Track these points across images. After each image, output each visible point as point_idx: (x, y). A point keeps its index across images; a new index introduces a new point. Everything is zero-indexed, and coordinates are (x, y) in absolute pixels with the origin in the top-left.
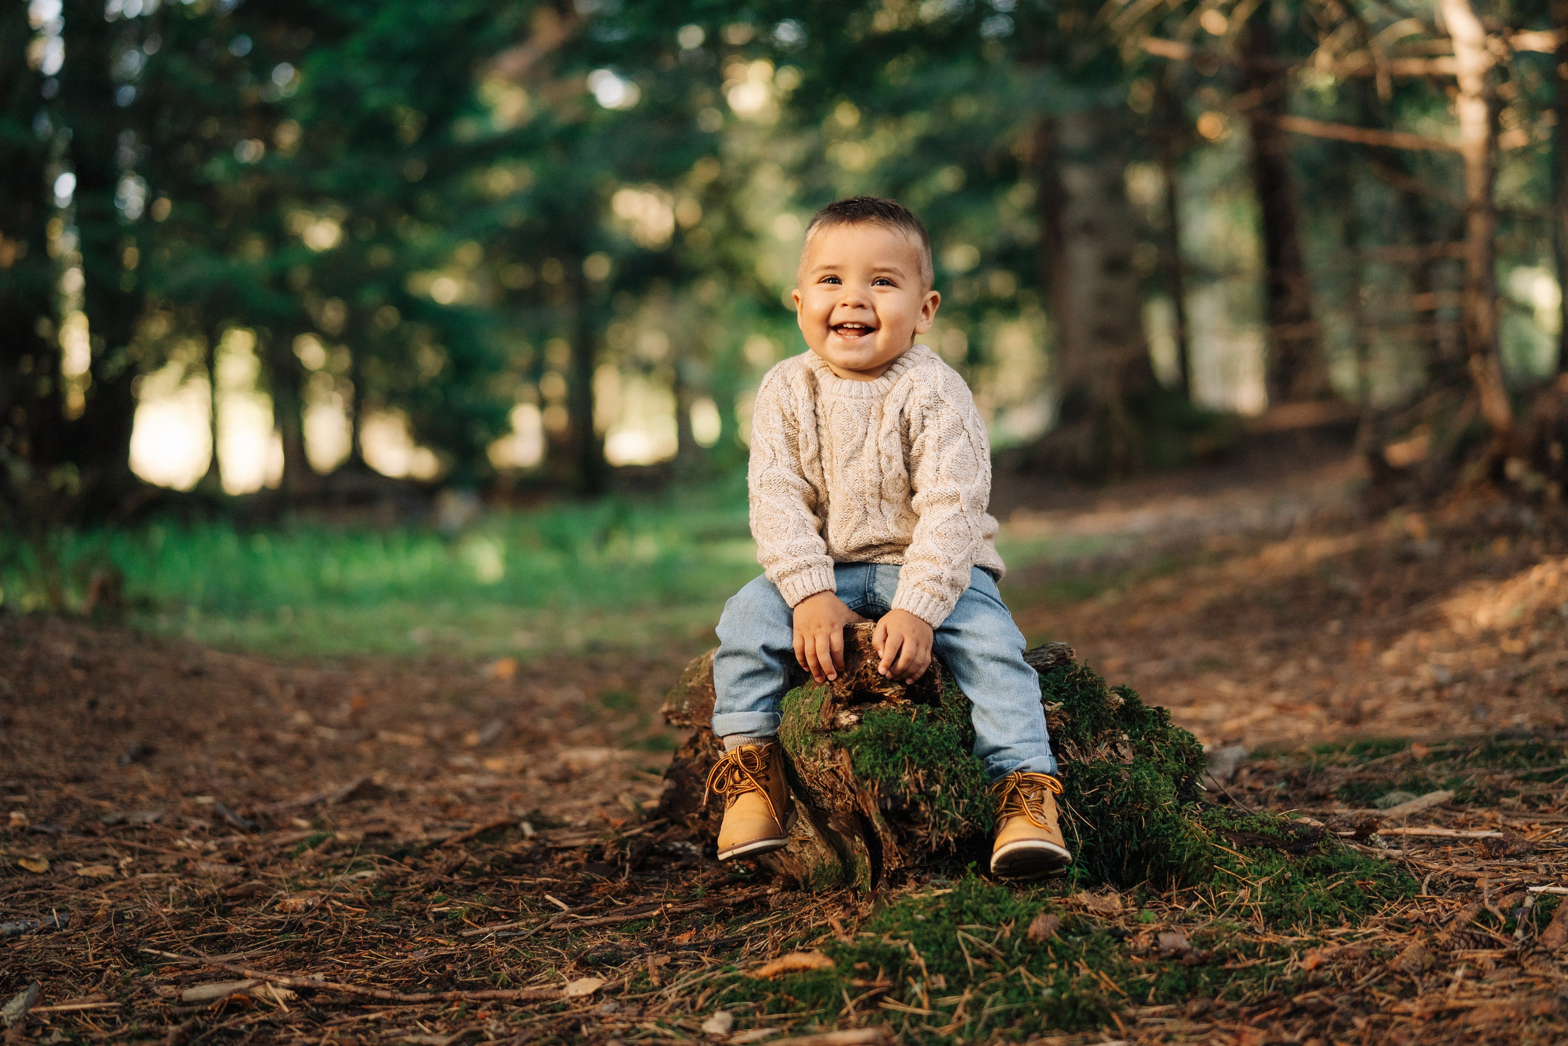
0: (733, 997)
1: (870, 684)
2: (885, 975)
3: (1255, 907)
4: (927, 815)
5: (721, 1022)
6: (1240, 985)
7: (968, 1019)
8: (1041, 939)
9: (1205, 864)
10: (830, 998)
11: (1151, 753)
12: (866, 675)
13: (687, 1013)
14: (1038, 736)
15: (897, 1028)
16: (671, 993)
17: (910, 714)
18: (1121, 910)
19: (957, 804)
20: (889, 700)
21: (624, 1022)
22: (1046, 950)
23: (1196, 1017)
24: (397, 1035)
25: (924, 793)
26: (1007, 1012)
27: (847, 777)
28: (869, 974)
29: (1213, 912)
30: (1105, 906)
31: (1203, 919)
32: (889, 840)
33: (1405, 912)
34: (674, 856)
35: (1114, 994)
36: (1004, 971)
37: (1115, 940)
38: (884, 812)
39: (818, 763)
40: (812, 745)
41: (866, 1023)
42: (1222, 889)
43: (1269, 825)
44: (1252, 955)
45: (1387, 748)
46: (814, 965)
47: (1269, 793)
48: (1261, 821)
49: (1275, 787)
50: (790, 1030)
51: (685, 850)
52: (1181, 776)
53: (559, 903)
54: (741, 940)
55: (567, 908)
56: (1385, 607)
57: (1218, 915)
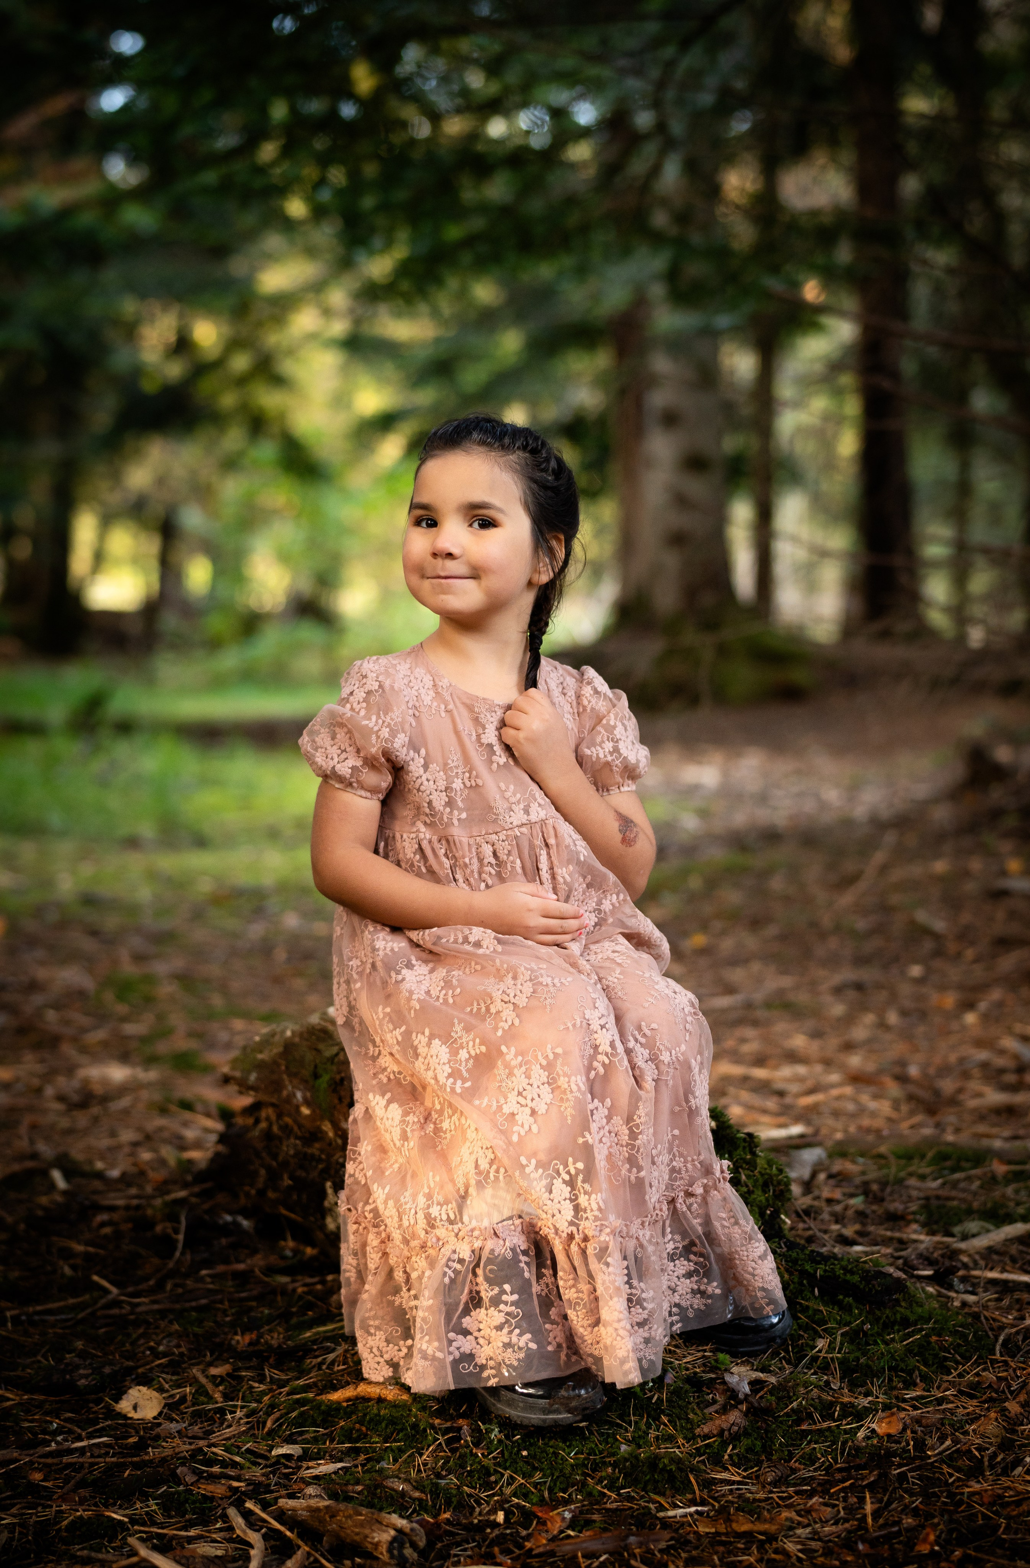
0: (302, 1421)
3: (832, 1359)
6: (814, 1449)
13: (254, 1435)
23: (771, 1485)
28: (447, 1413)
29: (790, 1362)
31: (780, 1368)
33: (977, 1374)
34: (227, 1231)
37: (693, 1390)
41: (442, 1468)
42: (801, 1337)
43: (852, 1273)
44: (827, 1415)
45: (967, 1160)
46: (390, 1397)
47: (846, 1208)
48: (844, 1268)
49: (853, 1201)
50: (363, 1465)
51: (235, 1223)
52: (767, 1208)
53: (105, 1284)
54: (306, 1350)
55: (114, 1290)
56: (970, 953)
57: (796, 1366)
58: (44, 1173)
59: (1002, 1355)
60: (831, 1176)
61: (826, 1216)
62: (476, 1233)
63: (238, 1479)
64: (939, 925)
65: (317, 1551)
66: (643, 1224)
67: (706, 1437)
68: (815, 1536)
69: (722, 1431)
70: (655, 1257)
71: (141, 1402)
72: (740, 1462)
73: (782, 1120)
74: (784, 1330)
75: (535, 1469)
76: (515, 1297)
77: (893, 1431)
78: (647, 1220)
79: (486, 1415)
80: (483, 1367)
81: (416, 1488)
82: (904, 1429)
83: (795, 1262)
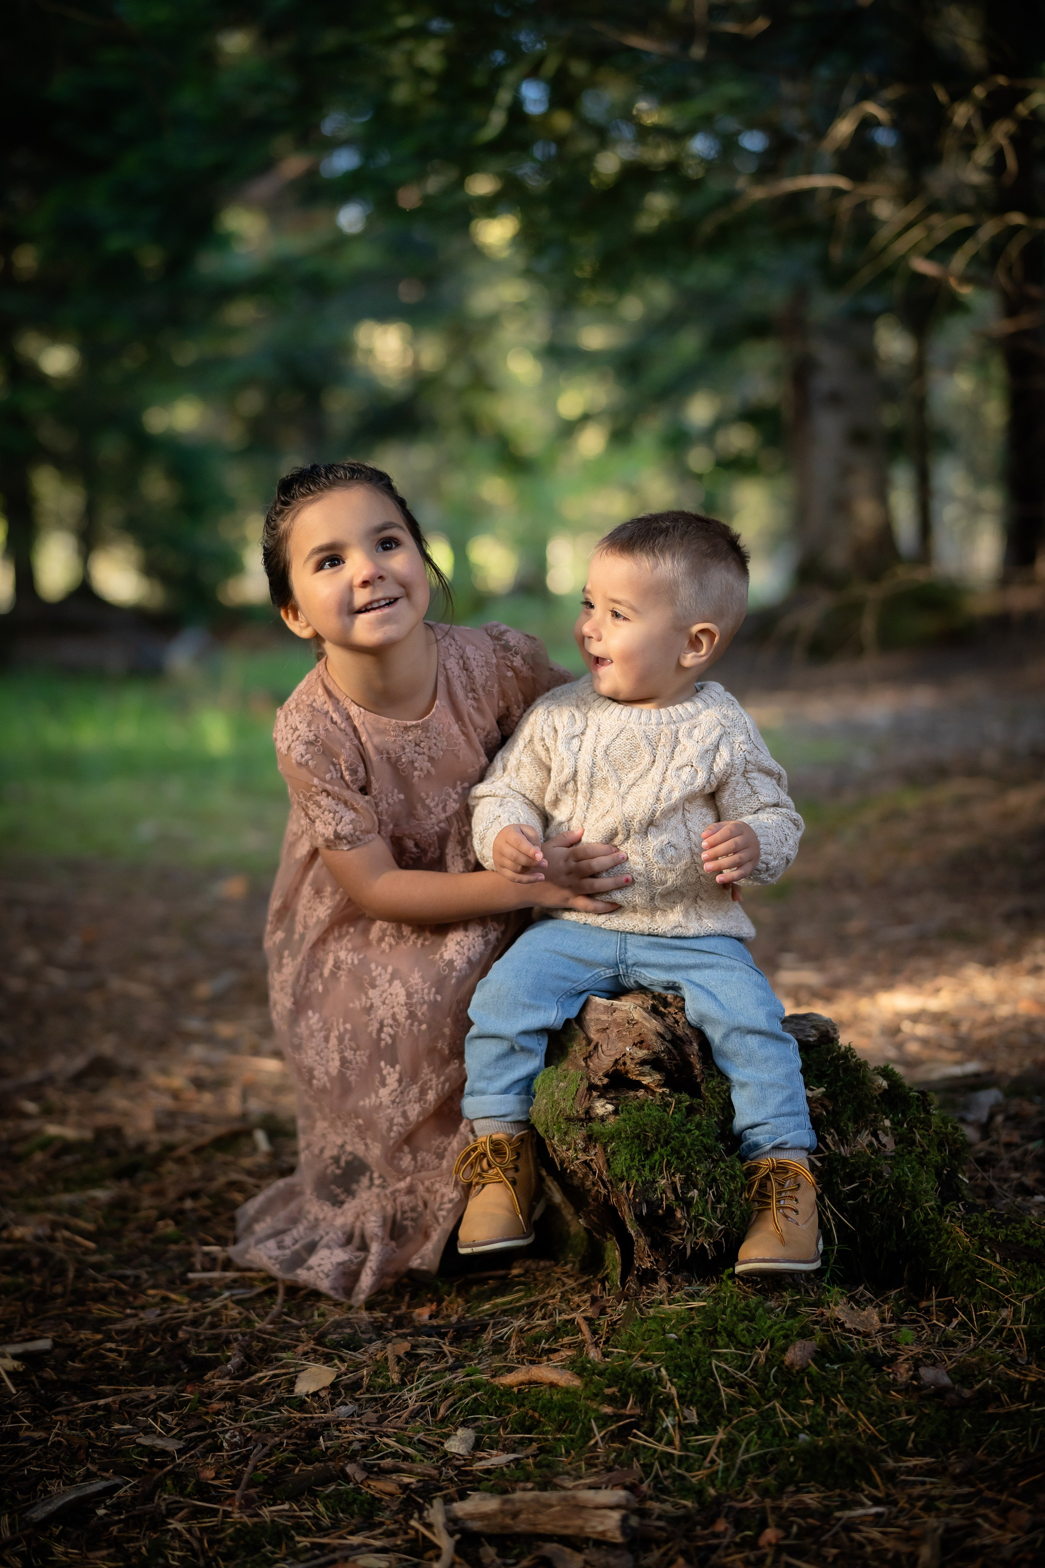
0: (476, 1407)
1: (627, 1072)
2: (635, 1403)
3: (1018, 1330)
4: (683, 1223)
5: (463, 1440)
6: (1004, 1435)
7: (721, 1464)
8: (797, 1368)
9: (966, 1277)
10: (578, 1424)
11: (913, 1142)
12: (625, 1064)
13: (427, 1421)
14: (796, 1109)
15: (647, 1468)
16: (412, 1397)
17: (668, 1105)
18: (878, 1326)
19: (714, 1209)
20: (646, 1088)
21: (363, 1430)
22: (802, 1381)
23: (958, 1480)
24: (128, 1433)
25: (682, 1199)
26: (762, 1457)
27: (601, 1172)
28: (619, 1401)
29: (974, 1333)
30: (862, 1323)
31: (963, 1341)
32: (641, 1243)
35: (872, 1438)
36: (757, 1406)
37: (873, 1369)
38: (639, 1218)
39: (571, 1153)
40: (566, 1133)
41: (615, 1461)
42: (984, 1306)
44: (1016, 1397)
46: (562, 1383)
47: (1026, 1153)
48: (1025, 1232)
49: (1031, 1146)
50: (535, 1456)
52: (943, 1168)
54: (483, 1324)
57: (980, 1338)
58: (248, 1133)
60: (1008, 1118)
61: (1005, 1163)
63: (408, 1474)
72: (925, 1450)
73: (958, 1056)
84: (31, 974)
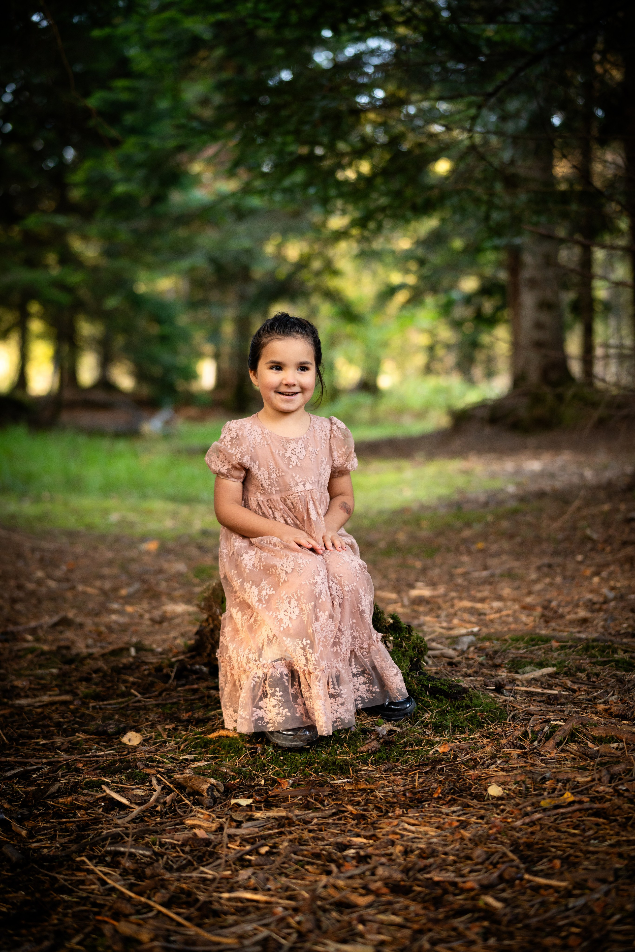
3: (430, 722)
6: (409, 758)
11: (401, 647)
13: (176, 751)
21: (148, 754)
28: (252, 741)
33: (496, 729)
34: (196, 672)
37: (362, 733)
41: (246, 764)
42: (418, 713)
43: (444, 685)
44: (419, 744)
45: (542, 641)
46: (231, 735)
47: (475, 662)
48: (441, 683)
49: (480, 659)
50: (216, 763)
51: (201, 670)
52: (415, 658)
53: (136, 693)
54: (209, 719)
55: (139, 696)
56: (608, 549)
57: (413, 725)
58: (128, 649)
59: (509, 721)
60: (476, 648)
62: (265, 666)
63: (162, 767)
64: (595, 536)
65: (182, 793)
66: (337, 661)
67: (362, 752)
68: (393, 791)
69: (369, 750)
70: (345, 675)
71: (132, 738)
72: (376, 763)
74: (411, 710)
75: (285, 764)
76: (281, 693)
77: (445, 751)
78: (339, 659)
79: (268, 742)
80: (268, 723)
81: (232, 771)
82: (451, 750)
83: (420, 681)
84: (39, 582)
